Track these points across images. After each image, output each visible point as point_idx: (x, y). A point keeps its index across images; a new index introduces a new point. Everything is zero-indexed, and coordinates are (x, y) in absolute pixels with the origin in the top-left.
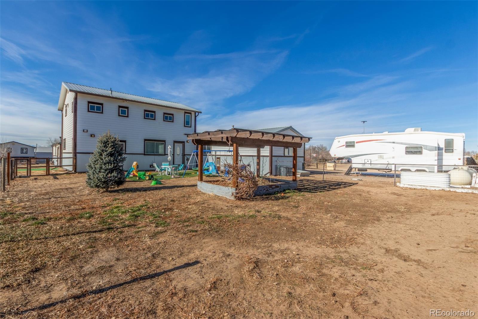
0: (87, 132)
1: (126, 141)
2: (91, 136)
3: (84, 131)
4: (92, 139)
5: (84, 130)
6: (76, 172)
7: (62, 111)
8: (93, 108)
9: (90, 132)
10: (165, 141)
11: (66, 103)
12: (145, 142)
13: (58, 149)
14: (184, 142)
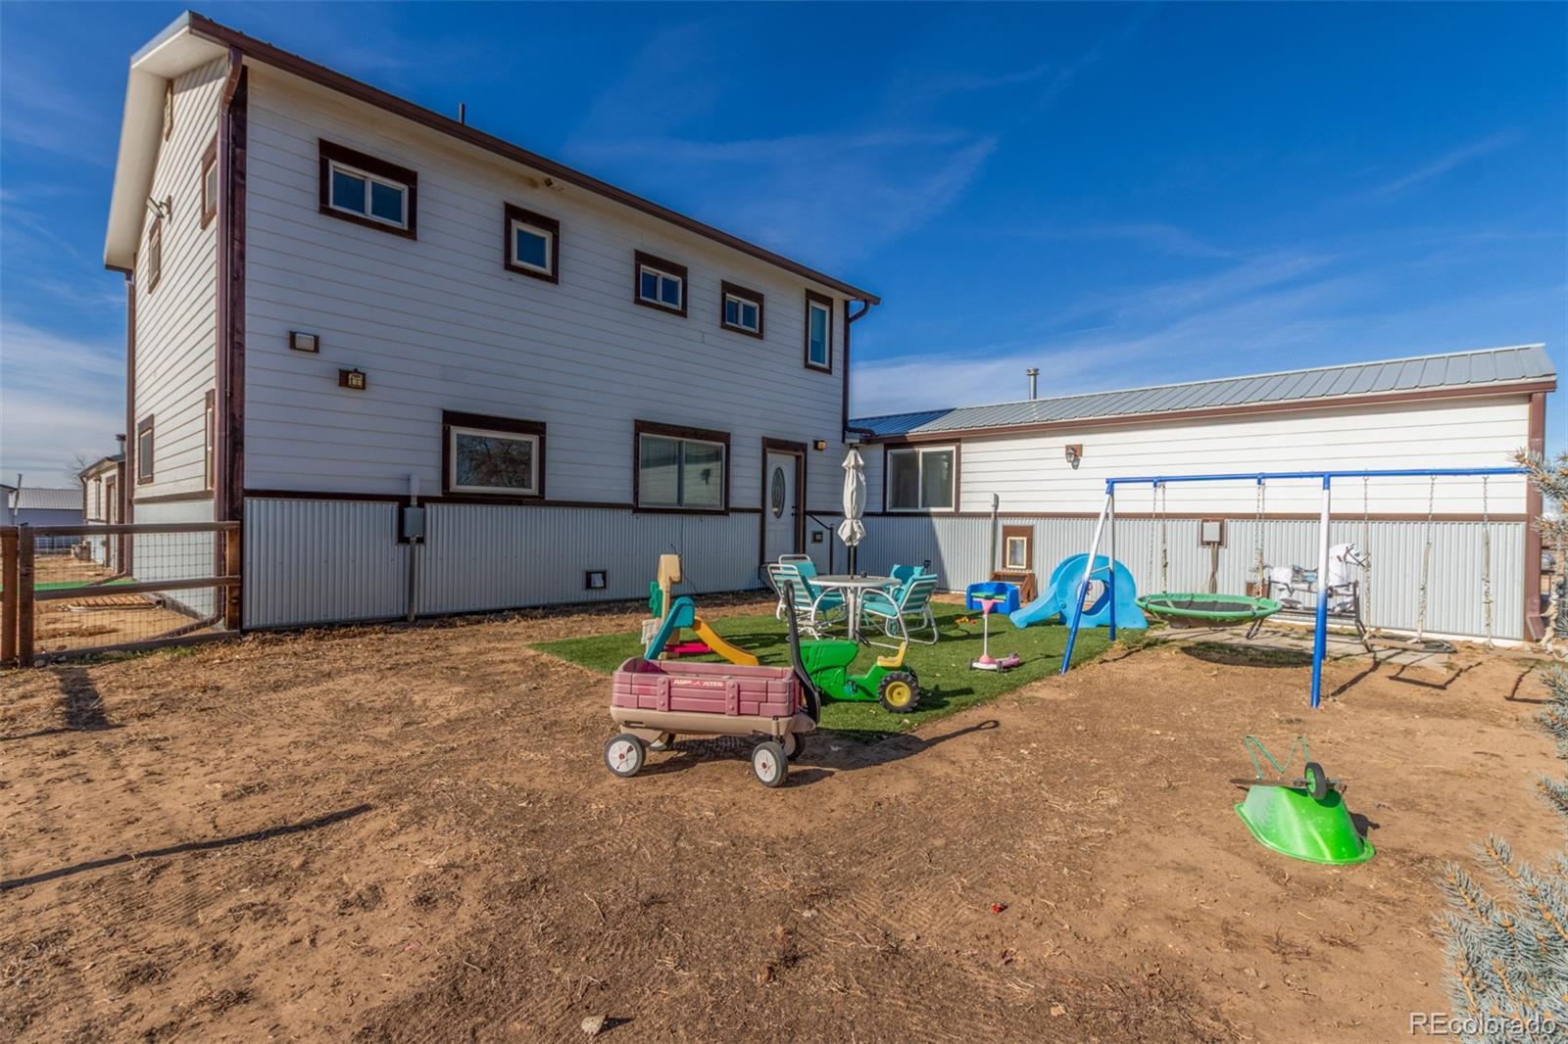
0: (316, 350)
1: (543, 425)
2: (344, 378)
3: (293, 345)
4: (349, 400)
5: (293, 336)
6: (238, 627)
7: (130, 273)
8: (351, 193)
9: (337, 352)
10: (725, 437)
11: (158, 194)
12: (637, 435)
13: (109, 487)
14: (803, 447)
